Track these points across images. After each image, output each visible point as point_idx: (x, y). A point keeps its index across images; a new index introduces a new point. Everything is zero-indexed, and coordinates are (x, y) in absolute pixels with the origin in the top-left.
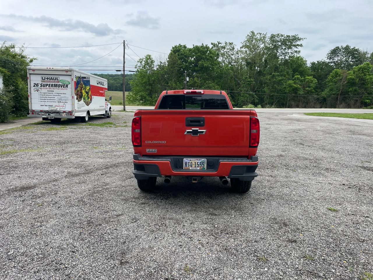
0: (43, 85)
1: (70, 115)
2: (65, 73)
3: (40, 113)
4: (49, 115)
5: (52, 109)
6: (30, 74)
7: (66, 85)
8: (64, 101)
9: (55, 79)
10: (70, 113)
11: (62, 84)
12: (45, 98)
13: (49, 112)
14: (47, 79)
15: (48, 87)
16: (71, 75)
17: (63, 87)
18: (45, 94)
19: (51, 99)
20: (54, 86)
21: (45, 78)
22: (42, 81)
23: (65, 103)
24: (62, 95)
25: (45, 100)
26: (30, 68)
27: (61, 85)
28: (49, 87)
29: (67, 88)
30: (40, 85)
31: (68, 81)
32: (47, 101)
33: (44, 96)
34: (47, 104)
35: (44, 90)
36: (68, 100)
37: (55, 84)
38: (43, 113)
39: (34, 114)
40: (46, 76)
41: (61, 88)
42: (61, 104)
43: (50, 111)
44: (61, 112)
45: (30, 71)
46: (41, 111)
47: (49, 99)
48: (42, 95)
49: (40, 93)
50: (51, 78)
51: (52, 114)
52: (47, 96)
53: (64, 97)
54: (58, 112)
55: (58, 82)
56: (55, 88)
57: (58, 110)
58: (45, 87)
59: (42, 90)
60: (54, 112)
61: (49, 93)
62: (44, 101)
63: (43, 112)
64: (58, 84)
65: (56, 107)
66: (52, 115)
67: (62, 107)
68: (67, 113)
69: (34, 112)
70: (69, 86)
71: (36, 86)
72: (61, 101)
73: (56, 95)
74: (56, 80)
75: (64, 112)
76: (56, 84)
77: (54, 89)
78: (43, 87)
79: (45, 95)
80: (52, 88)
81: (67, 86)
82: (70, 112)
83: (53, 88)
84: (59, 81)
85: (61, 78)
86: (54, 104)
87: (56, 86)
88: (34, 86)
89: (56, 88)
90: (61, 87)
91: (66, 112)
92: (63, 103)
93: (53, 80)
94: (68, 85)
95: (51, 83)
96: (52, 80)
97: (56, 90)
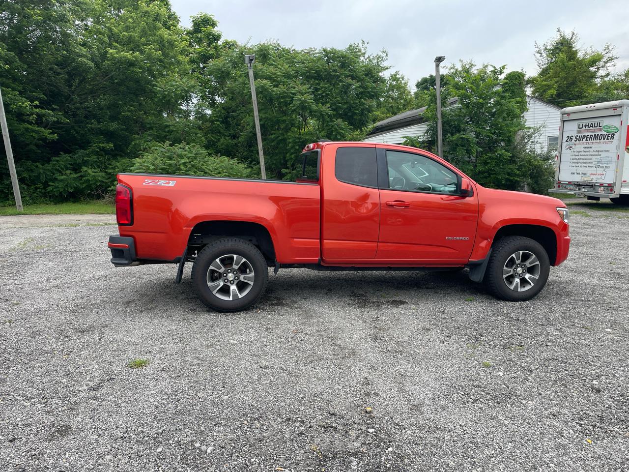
0: (578, 138)
1: (609, 192)
2: (611, 112)
3: (568, 187)
4: (579, 189)
5: (585, 179)
6: (564, 121)
7: (612, 134)
8: (605, 165)
9: (596, 126)
10: (610, 188)
11: (605, 133)
12: (579, 161)
13: (579, 185)
14: (586, 126)
15: (584, 140)
16: (621, 115)
17: (607, 139)
18: (580, 154)
19: (587, 161)
20: (593, 138)
21: (583, 125)
22: (579, 132)
23: (606, 169)
24: (603, 154)
25: (578, 163)
26: (565, 111)
27: (604, 135)
28: (586, 140)
29: (612, 140)
30: (574, 139)
31: (615, 127)
32: (580, 165)
33: (577, 157)
34: (580, 170)
35: (579, 147)
36: (611, 162)
37: (595, 135)
38: (572, 187)
39: (561, 188)
40: (585, 122)
41: (604, 141)
42: (600, 171)
43: (581, 183)
44: (596, 184)
45: (564, 116)
46: (570, 183)
47: (584, 161)
48: (575, 155)
49: (574, 152)
50: (592, 124)
51: (584, 188)
52: (582, 157)
53: (606, 157)
54: (592, 185)
55: (600, 130)
56: (594, 141)
57: (594, 181)
58: (581, 142)
59: (577, 146)
60: (587, 185)
61: (585, 152)
62: (576, 166)
63: (572, 185)
64: (600, 133)
65: (592, 177)
66: (583, 190)
67: (600, 177)
68: (606, 188)
69: (561, 185)
70: (616, 136)
71: (569, 140)
72: (600, 165)
73: (595, 155)
74: (598, 127)
75: (602, 185)
76: (597, 134)
77: (593, 143)
78: (579, 141)
79: (578, 155)
80: (590, 141)
81: (613, 137)
82: (610, 185)
83: (592, 141)
84: (602, 127)
85: (606, 122)
86: (589, 171)
87: (596, 137)
88: (567, 141)
89: (596, 141)
90: (604, 139)
91: (604, 185)
92: (603, 169)
93: (594, 128)
94: (614, 134)
95: (590, 134)
96: (591, 128)
97: (596, 146)
